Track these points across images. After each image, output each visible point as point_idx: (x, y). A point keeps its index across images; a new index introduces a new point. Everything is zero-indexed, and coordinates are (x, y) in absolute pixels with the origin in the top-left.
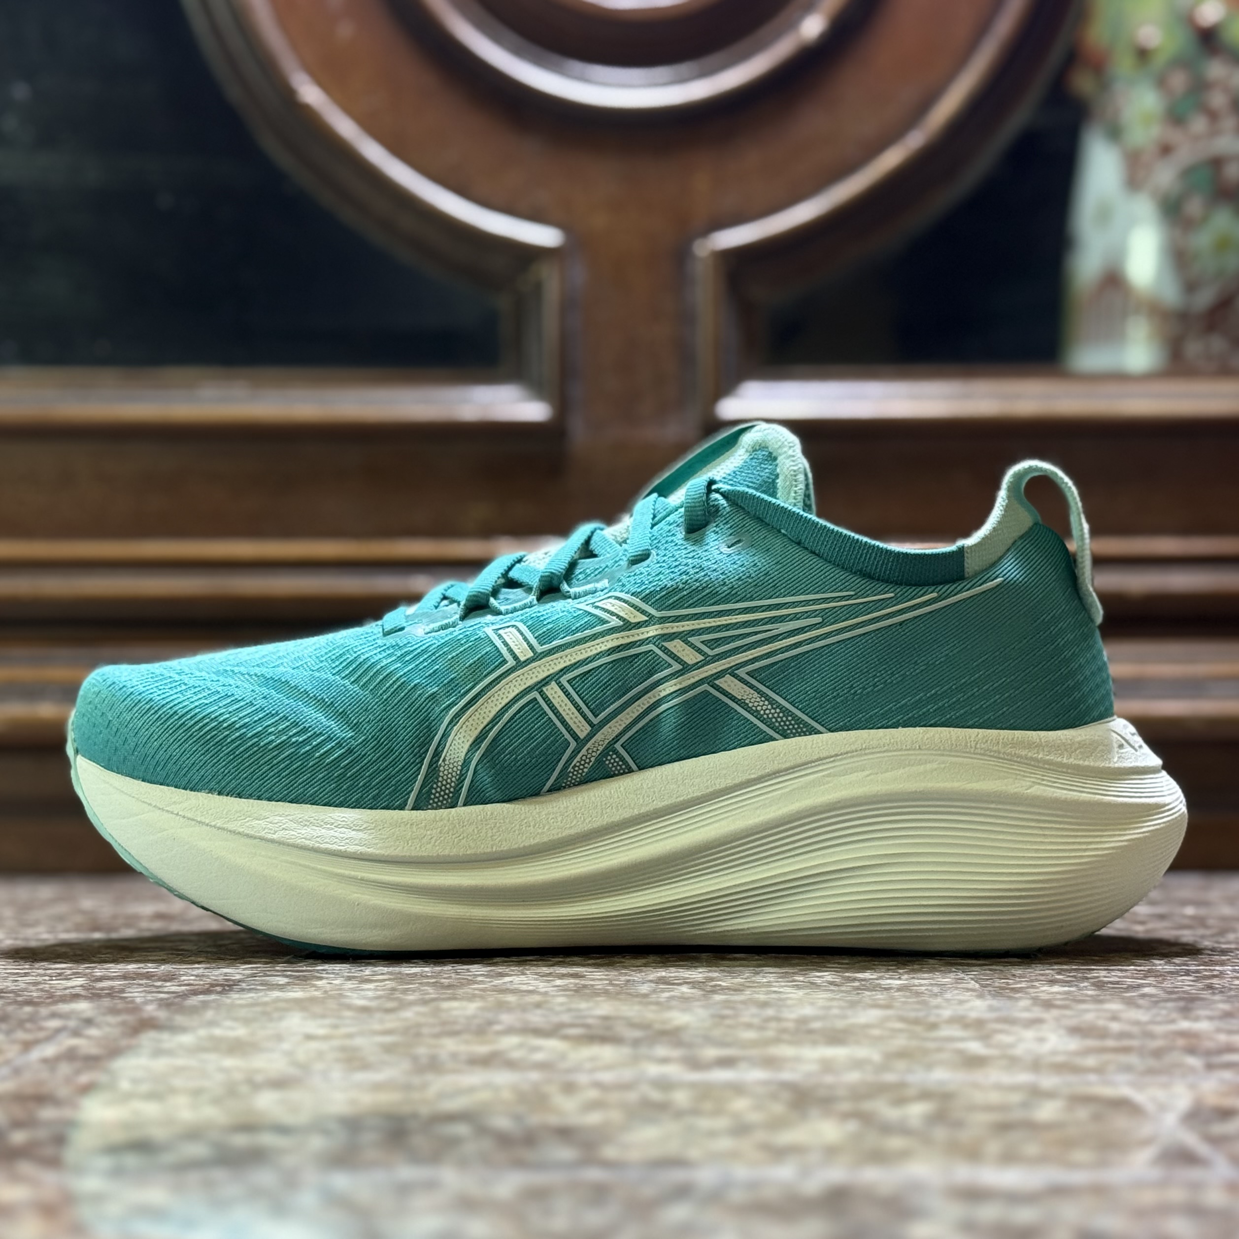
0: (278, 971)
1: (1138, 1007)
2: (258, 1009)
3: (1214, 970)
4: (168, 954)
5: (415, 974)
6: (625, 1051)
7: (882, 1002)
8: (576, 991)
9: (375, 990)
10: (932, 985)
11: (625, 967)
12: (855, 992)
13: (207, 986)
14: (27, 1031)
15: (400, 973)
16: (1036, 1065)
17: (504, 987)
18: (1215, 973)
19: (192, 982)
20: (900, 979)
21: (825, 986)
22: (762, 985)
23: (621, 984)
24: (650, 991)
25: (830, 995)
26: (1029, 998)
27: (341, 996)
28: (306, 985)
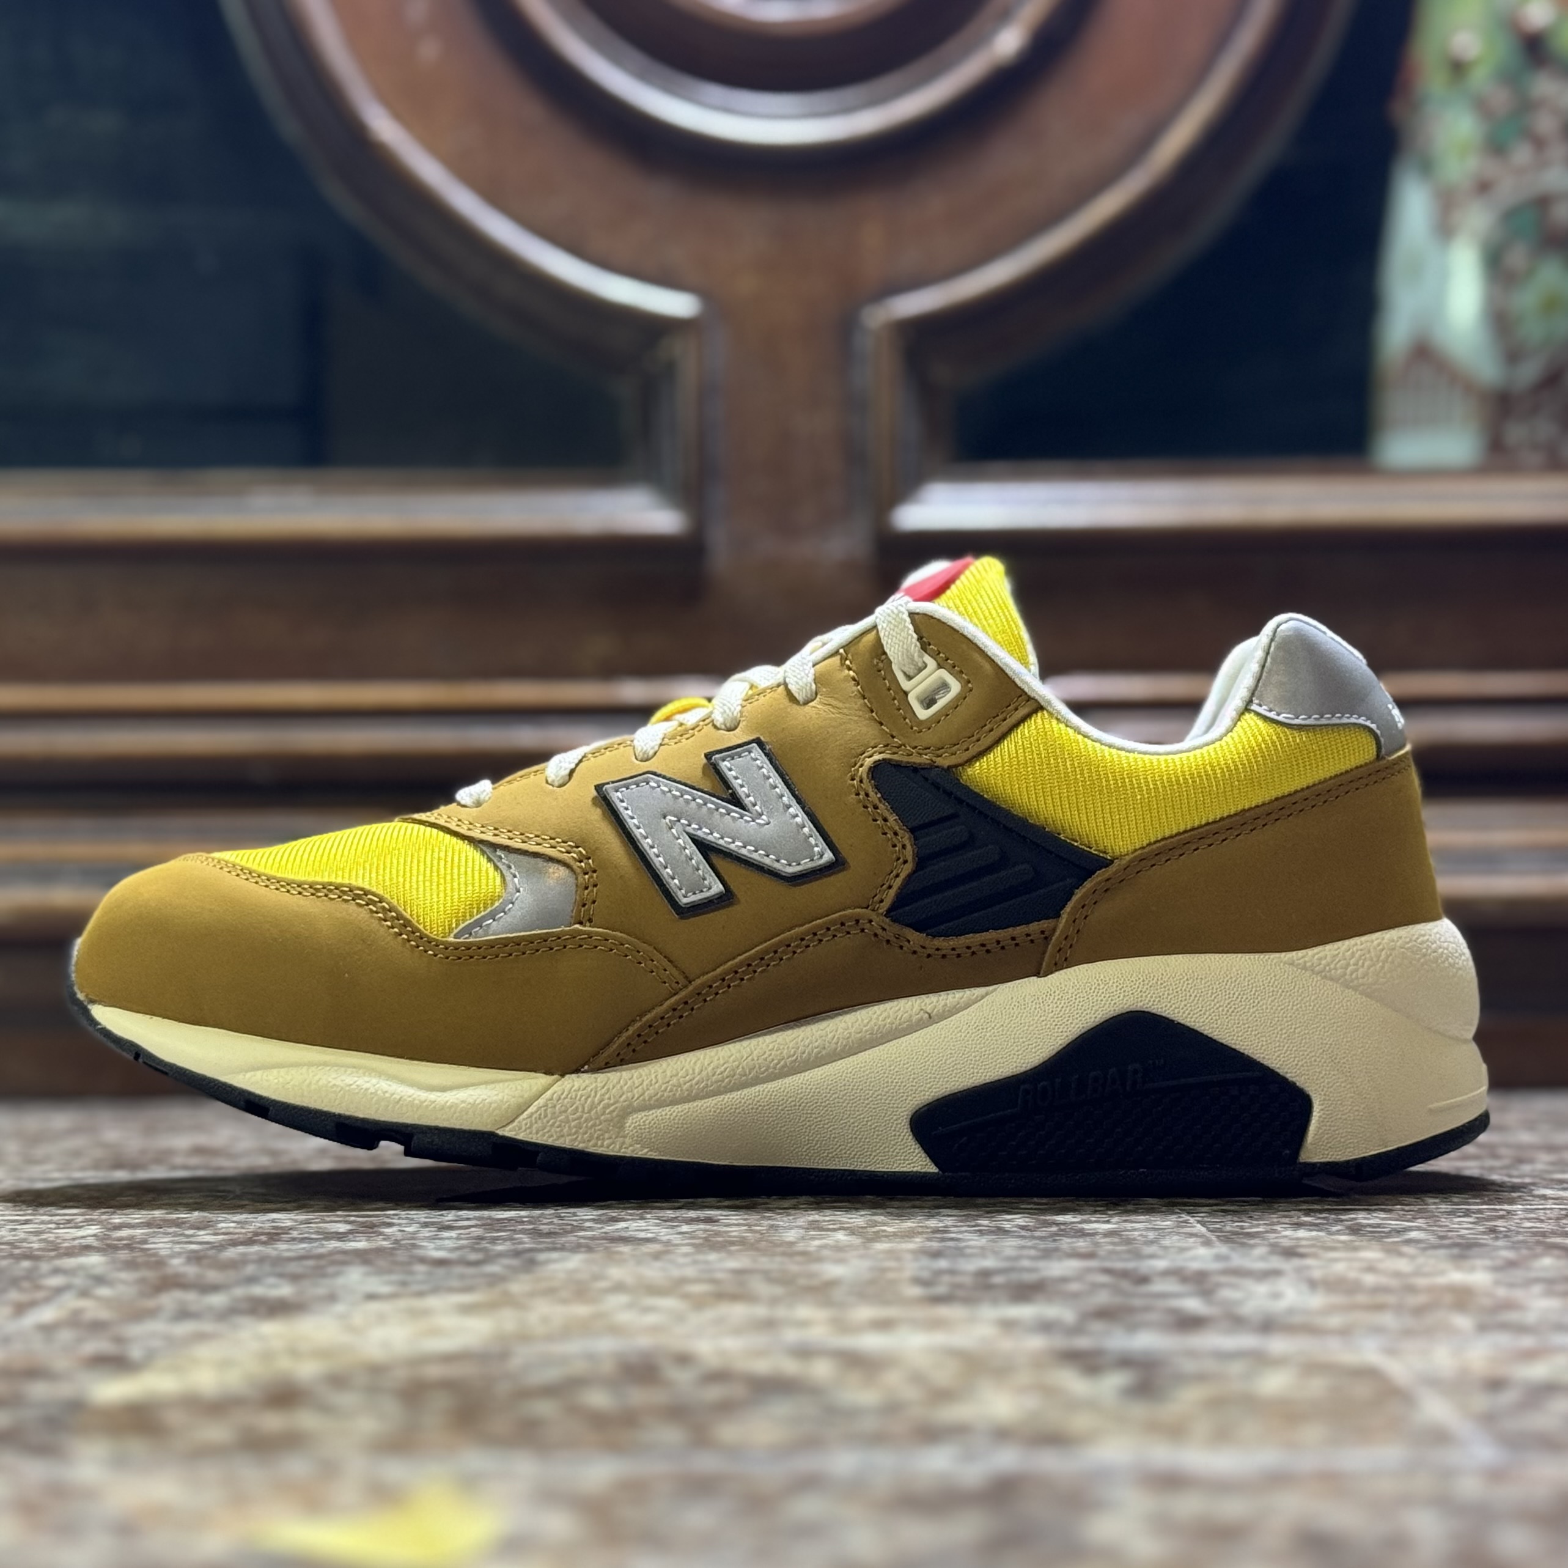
0: (338, 1216)
1: (1401, 1254)
2: (310, 1263)
3: (1501, 1210)
4: (203, 1196)
5: (509, 1220)
6: (760, 1311)
7: (1083, 1250)
8: (706, 1239)
9: (458, 1238)
10: (1147, 1229)
11: (769, 1210)
12: (1051, 1239)
13: (250, 1235)
14: (21, 1290)
15: (490, 1218)
16: (1267, 1325)
17: (617, 1234)
18: (1501, 1213)
19: (231, 1230)
20: (1108, 1222)
21: (1014, 1231)
22: (938, 1231)
23: (763, 1230)
24: (798, 1239)
25: (1019, 1242)
26: (1264, 1245)
27: (414, 1246)
28: (372, 1233)
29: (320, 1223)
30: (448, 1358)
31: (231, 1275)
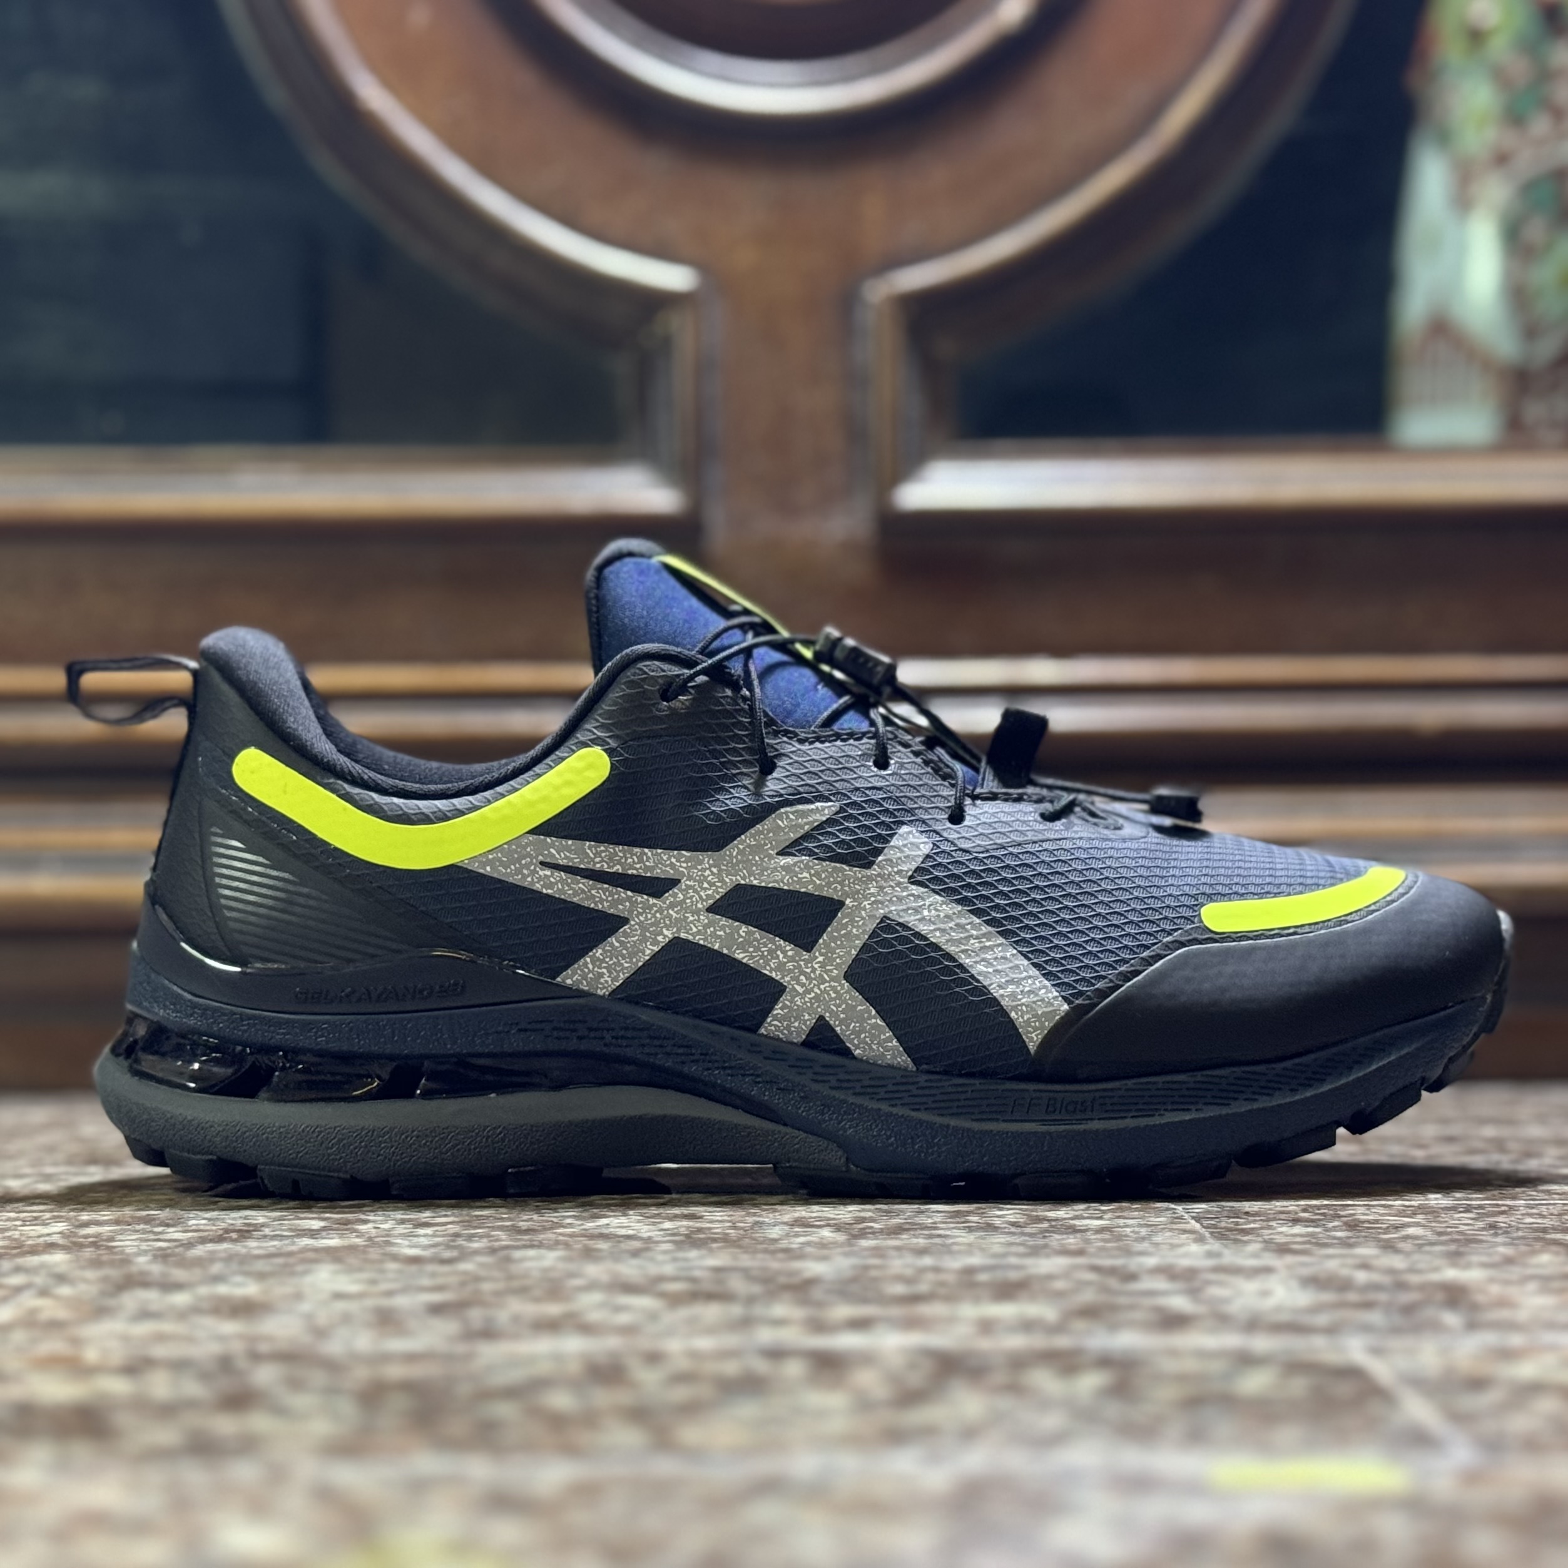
0: (312, 1212)
1: (1397, 1251)
2: (280, 1261)
3: (1503, 1205)
5: (488, 1217)
6: (736, 1310)
7: (1073, 1247)
8: (687, 1236)
9: (434, 1236)
10: (1140, 1226)
11: (755, 1205)
12: (1041, 1236)
13: (221, 1232)
15: (468, 1215)
16: (1253, 1324)
17: (597, 1231)
18: (1503, 1208)
19: (202, 1227)
20: (1101, 1218)
21: (1005, 1228)
22: (926, 1228)
23: (747, 1226)
24: (782, 1235)
25: (1008, 1239)
26: (1260, 1242)
27: (388, 1243)
28: (346, 1230)
29: (293, 1219)
30: (411, 1358)
31: (196, 1273)
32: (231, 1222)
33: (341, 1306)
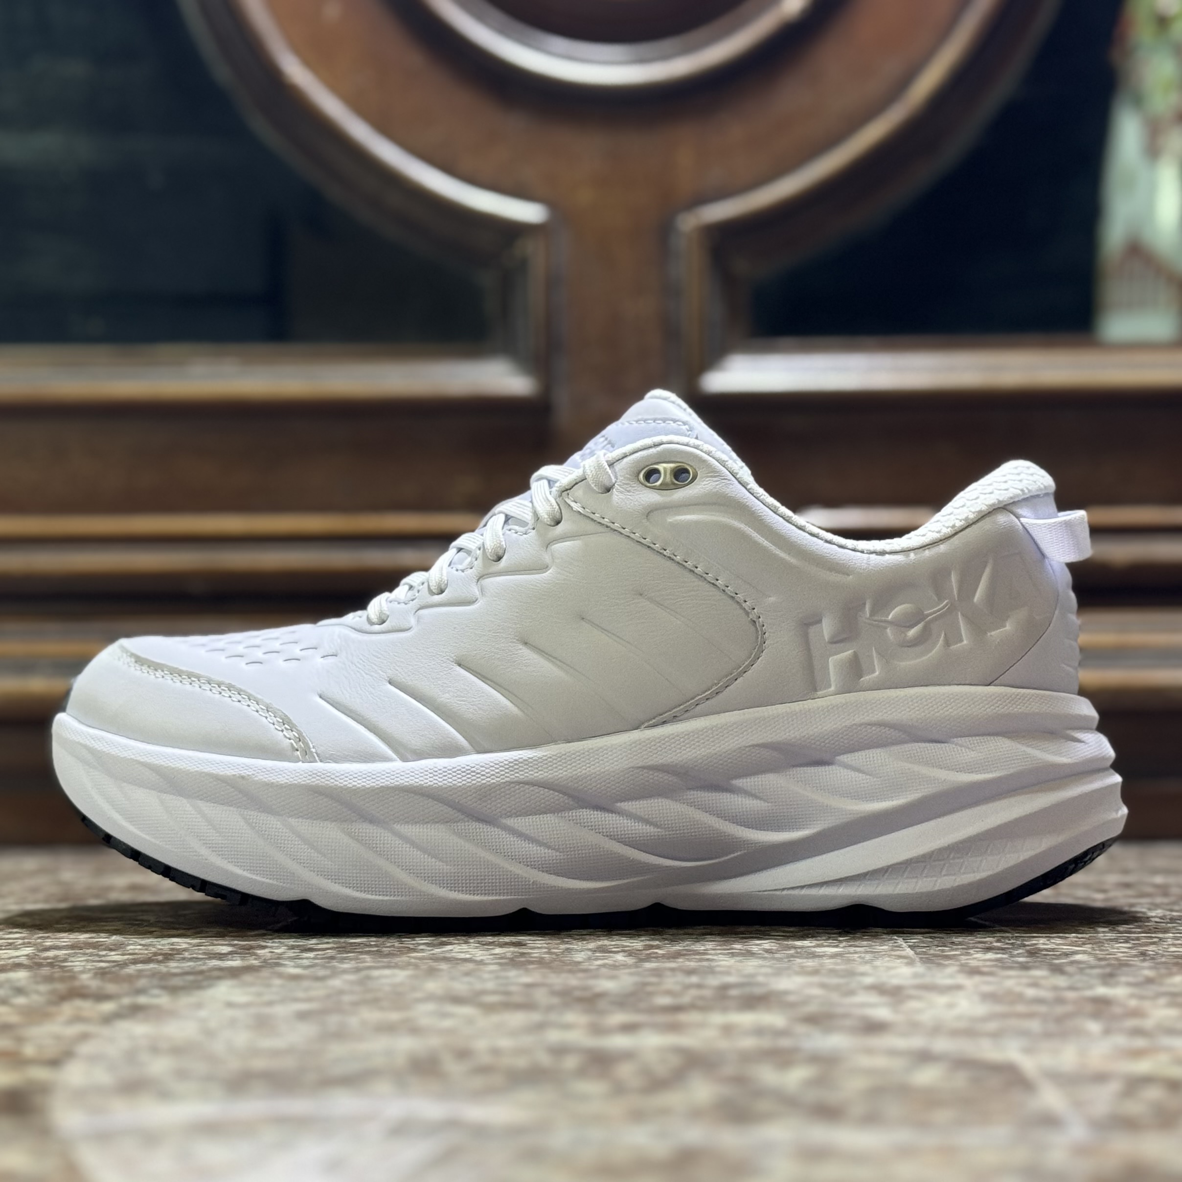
1: (1063, 973)
2: (191, 978)
5: (359, 944)
6: (536, 1017)
7: (810, 969)
8: (512, 959)
9: (314, 958)
10: (867, 952)
11: (570, 936)
12: (786, 960)
13: (150, 955)
17: (442, 956)
19: (137, 951)
20: (837, 946)
21: (760, 954)
22: (699, 953)
23: (560, 952)
24: (585, 959)
25: (760, 962)
26: (958, 965)
27: (278, 964)
28: (249, 953)
29: (210, 945)
31: (125, 987)
32: (160, 947)
33: (230, 1013)
